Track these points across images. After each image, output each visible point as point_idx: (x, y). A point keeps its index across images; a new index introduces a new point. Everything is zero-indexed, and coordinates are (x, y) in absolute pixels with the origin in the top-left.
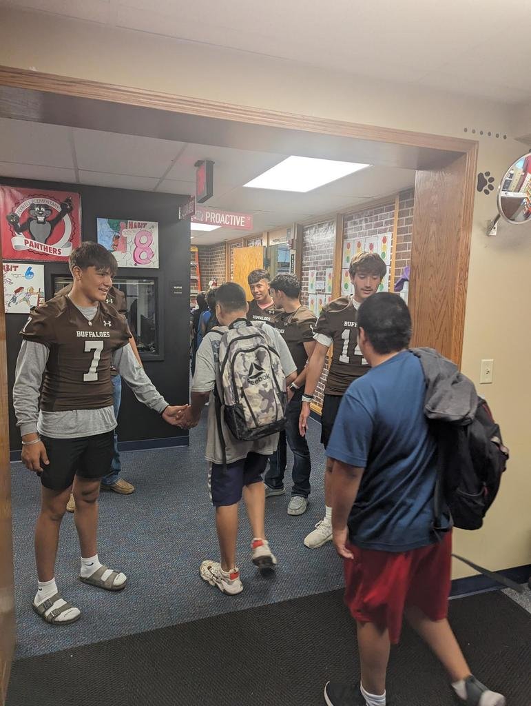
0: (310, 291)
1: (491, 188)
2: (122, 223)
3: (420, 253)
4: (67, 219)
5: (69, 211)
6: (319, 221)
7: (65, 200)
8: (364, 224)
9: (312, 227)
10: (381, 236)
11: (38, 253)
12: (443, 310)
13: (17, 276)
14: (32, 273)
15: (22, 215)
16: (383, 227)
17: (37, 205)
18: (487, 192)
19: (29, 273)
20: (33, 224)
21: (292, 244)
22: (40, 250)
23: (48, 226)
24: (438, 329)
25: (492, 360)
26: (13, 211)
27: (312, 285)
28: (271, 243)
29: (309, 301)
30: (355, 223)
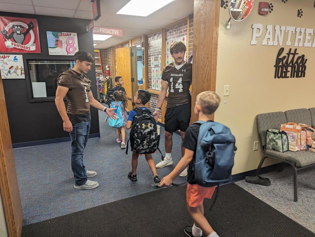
0: (152, 66)
1: (227, 6)
2: (59, 34)
3: (197, 39)
4: (31, 32)
5: (32, 28)
6: (154, 33)
7: (30, 22)
8: (174, 33)
9: (152, 36)
10: (182, 37)
11: (19, 49)
12: (207, 63)
13: (10, 61)
14: (17, 59)
15: (9, 30)
16: (183, 33)
17: (16, 25)
18: (225, 8)
19: (15, 59)
20: (15, 35)
21: (143, 45)
22: (19, 48)
23: (22, 36)
24: (205, 73)
25: (229, 85)
26: (4, 29)
27: (153, 63)
28: (133, 46)
29: (152, 71)
30: (170, 32)
